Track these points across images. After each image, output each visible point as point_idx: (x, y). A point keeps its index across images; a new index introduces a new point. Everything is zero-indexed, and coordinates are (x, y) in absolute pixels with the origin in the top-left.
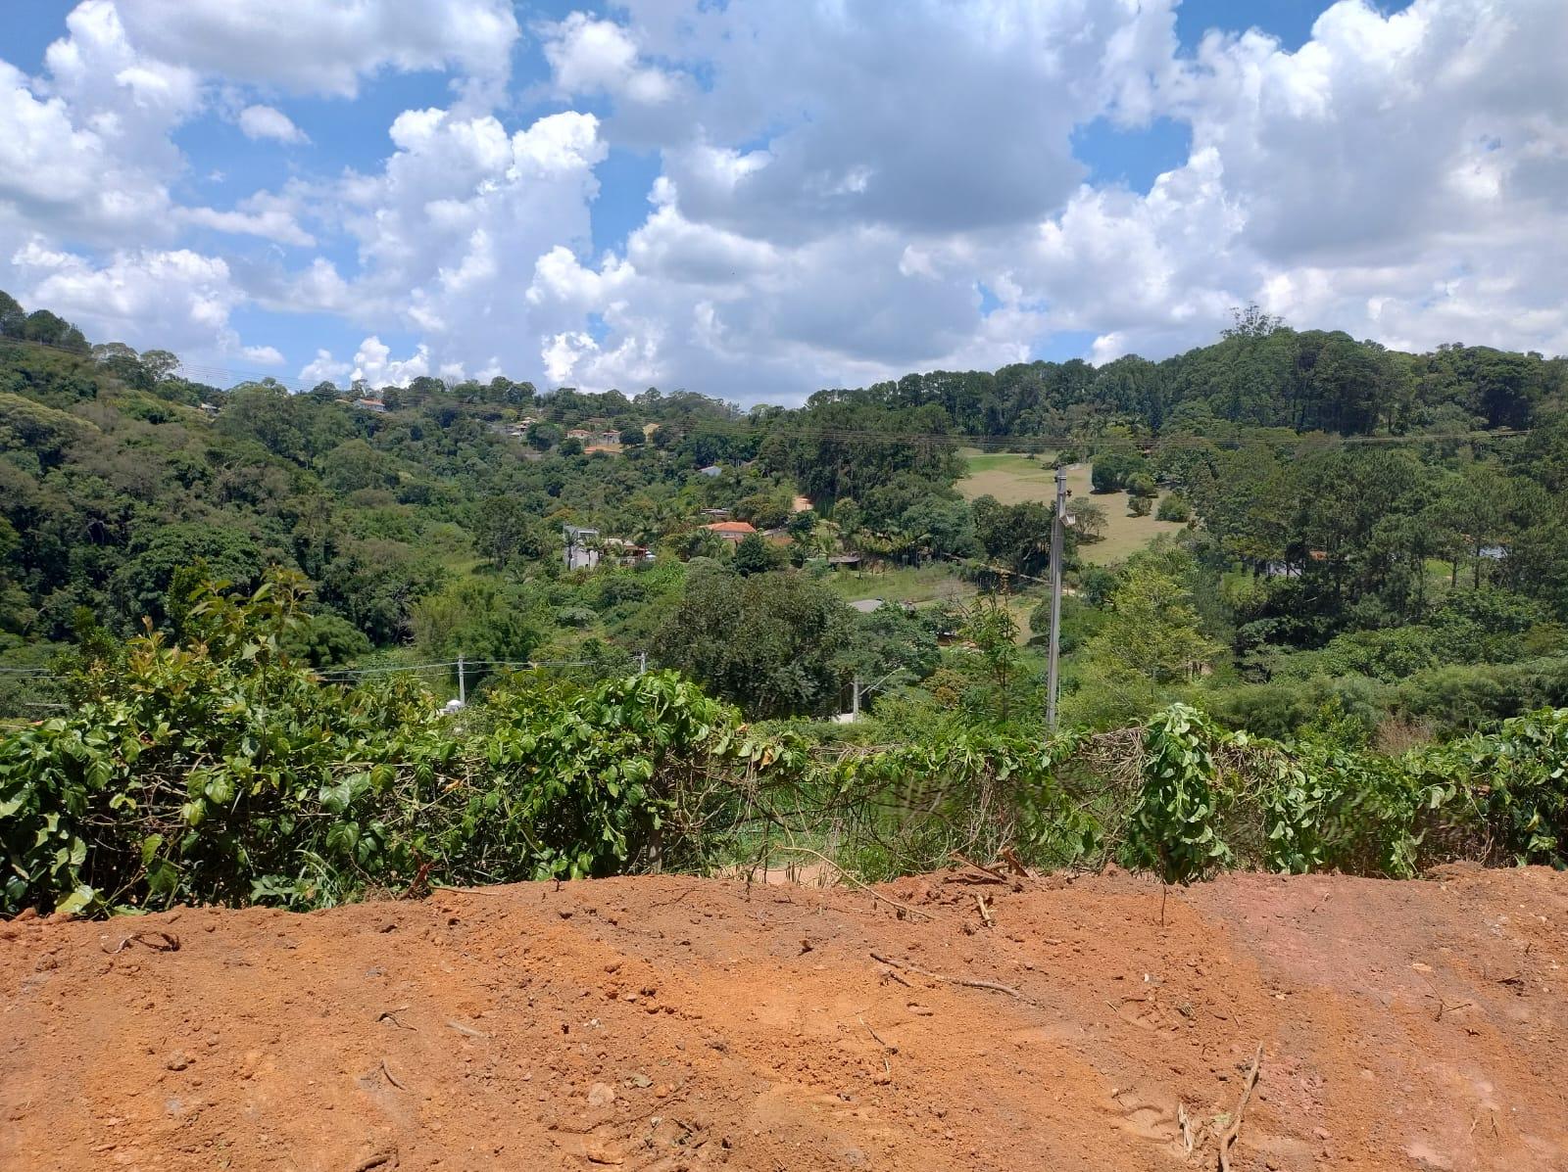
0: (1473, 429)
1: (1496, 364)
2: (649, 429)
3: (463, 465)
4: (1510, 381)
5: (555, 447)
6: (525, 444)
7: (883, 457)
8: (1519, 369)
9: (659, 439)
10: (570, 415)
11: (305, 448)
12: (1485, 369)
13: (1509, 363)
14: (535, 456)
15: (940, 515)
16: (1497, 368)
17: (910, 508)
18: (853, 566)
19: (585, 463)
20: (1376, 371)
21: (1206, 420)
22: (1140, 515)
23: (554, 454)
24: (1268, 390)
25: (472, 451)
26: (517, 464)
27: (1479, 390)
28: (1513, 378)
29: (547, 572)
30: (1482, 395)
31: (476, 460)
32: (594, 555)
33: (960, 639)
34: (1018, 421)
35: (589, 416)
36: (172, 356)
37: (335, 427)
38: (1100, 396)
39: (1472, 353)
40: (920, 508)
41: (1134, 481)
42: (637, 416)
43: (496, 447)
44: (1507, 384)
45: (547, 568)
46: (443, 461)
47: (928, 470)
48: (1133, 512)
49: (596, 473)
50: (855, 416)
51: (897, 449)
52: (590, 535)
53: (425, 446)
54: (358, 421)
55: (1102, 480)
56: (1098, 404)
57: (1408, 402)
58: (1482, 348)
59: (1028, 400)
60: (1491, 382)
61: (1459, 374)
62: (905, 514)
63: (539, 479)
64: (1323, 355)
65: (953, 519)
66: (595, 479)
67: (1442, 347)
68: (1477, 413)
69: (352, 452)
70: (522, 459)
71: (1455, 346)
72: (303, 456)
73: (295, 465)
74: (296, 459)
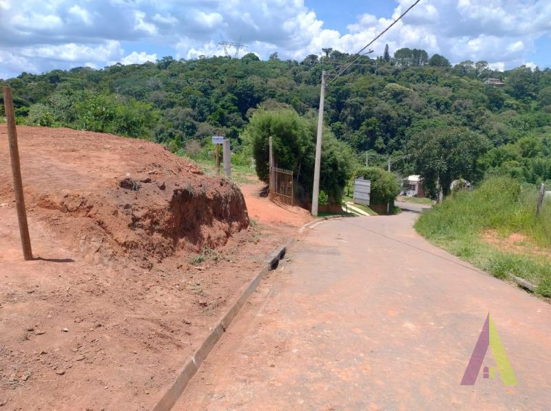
36: (486, 62)
72: (534, 94)
73: (530, 98)
74: (530, 95)
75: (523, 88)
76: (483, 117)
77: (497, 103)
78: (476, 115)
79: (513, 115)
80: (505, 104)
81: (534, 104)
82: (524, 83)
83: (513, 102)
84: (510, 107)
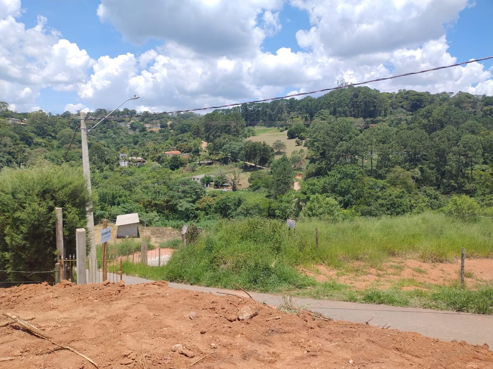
0: (408, 115)
1: (414, 95)
2: (169, 123)
3: (108, 136)
4: (418, 100)
5: (137, 130)
6: (130, 129)
7: (222, 130)
8: (421, 97)
9: (171, 126)
10: (146, 120)
11: (53, 132)
12: (411, 97)
13: (418, 95)
14: (131, 133)
15: (233, 147)
16: (415, 97)
17: (225, 146)
18: (210, 164)
19: (146, 134)
20: (376, 98)
21: (326, 115)
22: (299, 145)
23: (137, 132)
24: (347, 105)
25: (112, 131)
26: (125, 135)
27: (410, 103)
28: (419, 100)
29: (110, 168)
30: (410, 105)
31: (112, 134)
32: (126, 163)
33: (227, 186)
34: (277, 118)
35: (153, 120)
36: (6, 103)
37: (62, 125)
38: (300, 109)
39: (408, 92)
40: (228, 145)
41: (302, 135)
42: (167, 119)
43: (120, 130)
44: (417, 102)
45: (110, 167)
46: (102, 135)
47: (235, 133)
48: (297, 144)
49: (149, 138)
50: (214, 117)
51: (226, 126)
52: (124, 156)
53: (96, 130)
54: (74, 123)
55: (290, 135)
56: (299, 111)
57: (387, 108)
58: (411, 91)
59: (280, 111)
60: (412, 101)
61: (404, 99)
62: (223, 147)
63: (131, 140)
64: (360, 94)
65: (238, 148)
66: (149, 140)
67: (400, 90)
68: (409, 111)
69: (65, 132)
70: (127, 134)
71: (403, 90)
72: (53, 134)
73: (50, 137)
74: (51, 135)
75: (43, 129)
76: (25, 154)
77: (27, 141)
78: (18, 151)
79: (44, 152)
80: (35, 142)
81: (55, 143)
82: (44, 125)
83: (41, 141)
84: (40, 145)
